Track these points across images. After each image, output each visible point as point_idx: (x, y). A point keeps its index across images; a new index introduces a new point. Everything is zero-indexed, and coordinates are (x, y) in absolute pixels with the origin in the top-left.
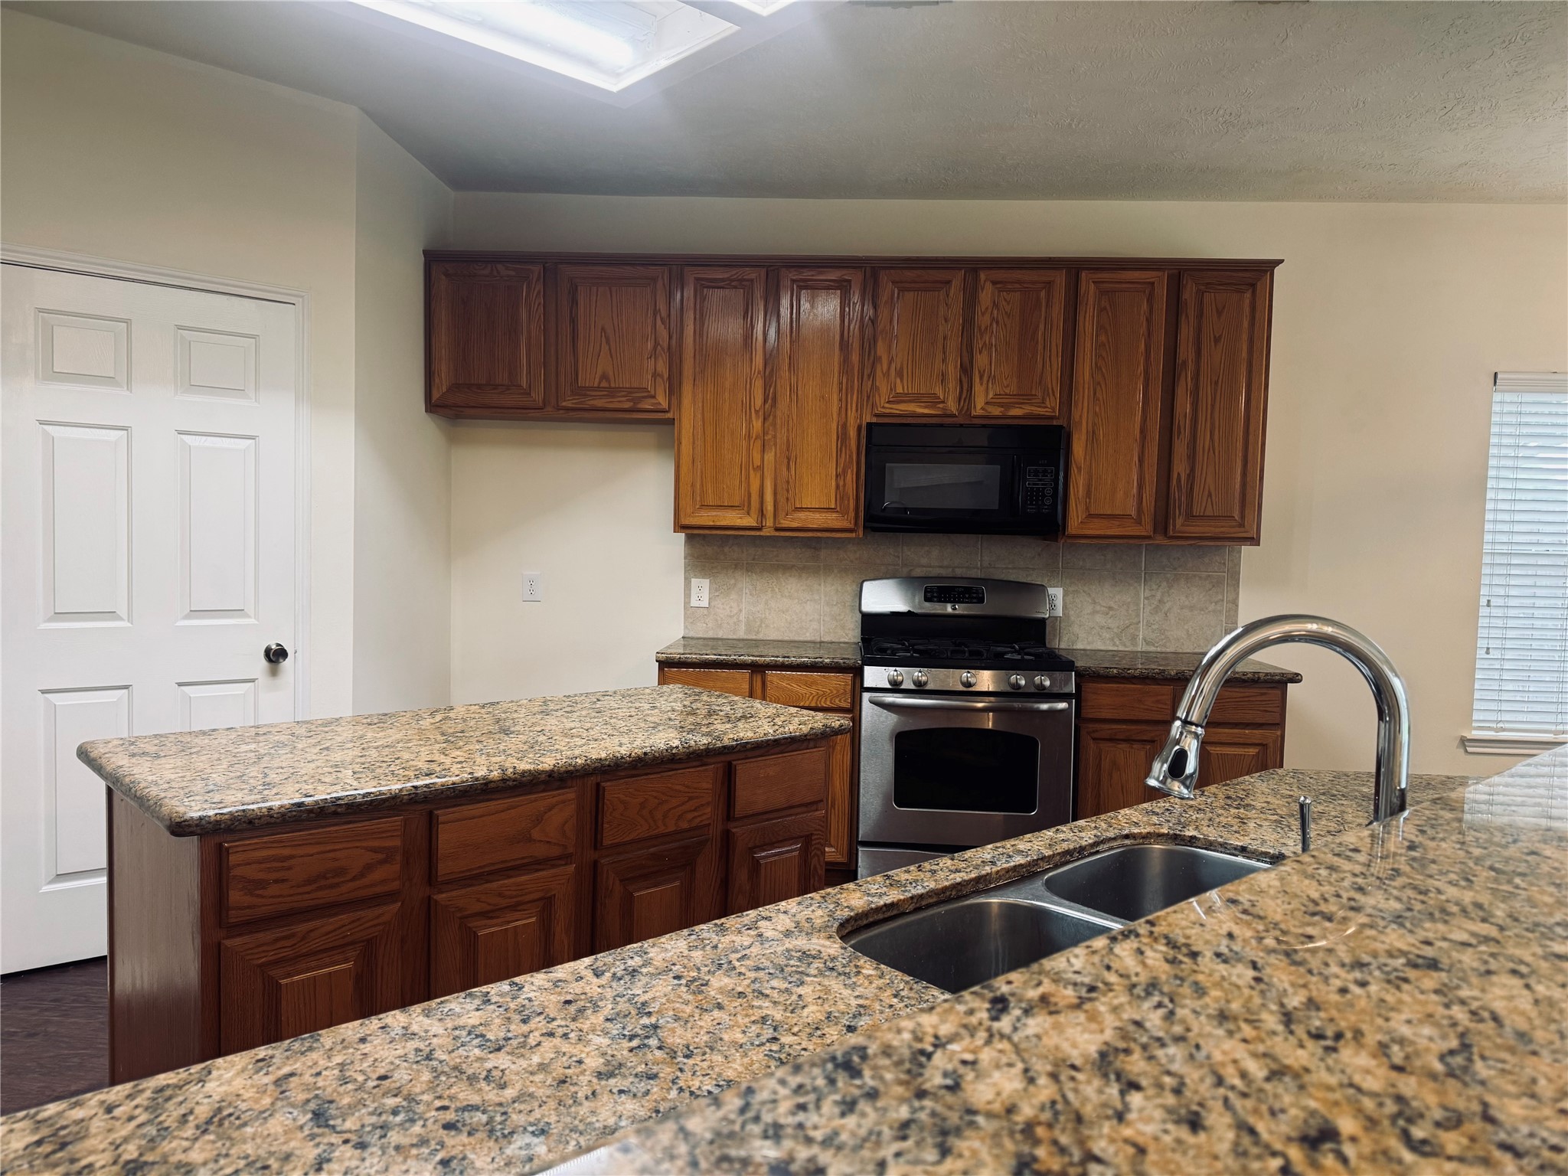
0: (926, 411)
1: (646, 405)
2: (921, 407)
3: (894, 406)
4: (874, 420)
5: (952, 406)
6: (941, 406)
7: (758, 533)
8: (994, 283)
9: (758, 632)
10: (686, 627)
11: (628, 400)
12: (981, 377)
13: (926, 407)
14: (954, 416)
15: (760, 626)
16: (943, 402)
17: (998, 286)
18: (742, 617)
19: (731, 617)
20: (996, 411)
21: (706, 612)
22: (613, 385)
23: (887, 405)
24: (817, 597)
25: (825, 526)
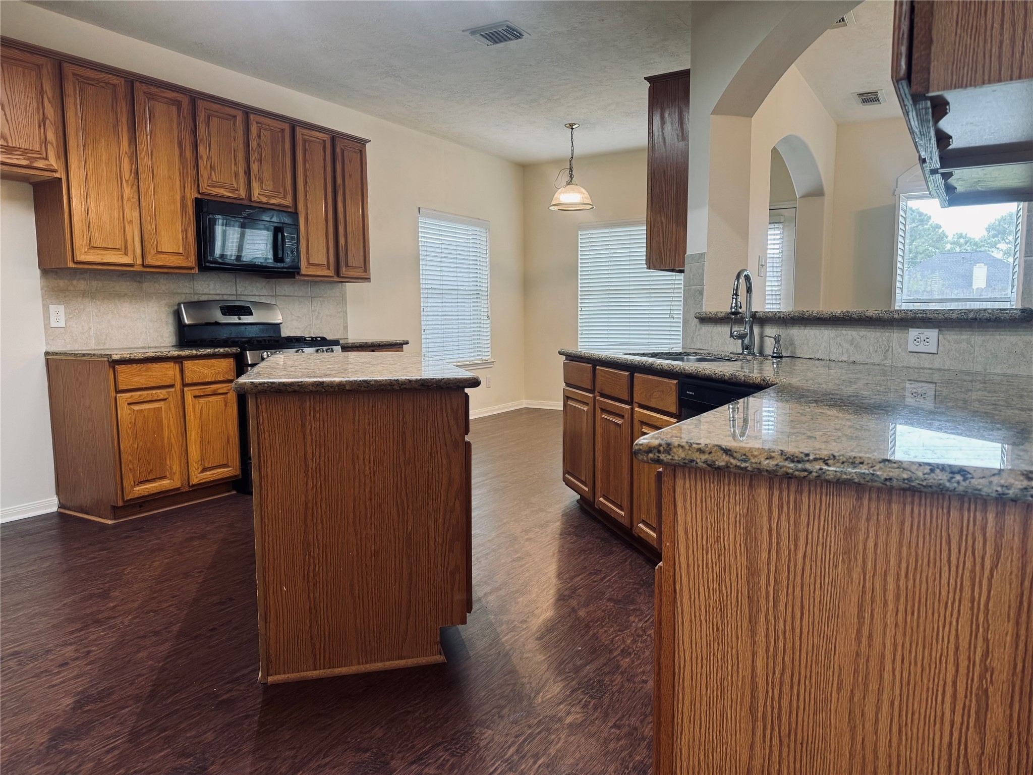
0: (230, 195)
1: (40, 164)
2: (226, 191)
3: (211, 189)
4: (199, 196)
5: (243, 193)
6: (237, 192)
7: (132, 269)
8: (257, 123)
9: (105, 344)
10: (47, 343)
11: (24, 159)
12: (255, 179)
13: (230, 192)
14: (242, 199)
15: (106, 339)
16: (237, 190)
17: (259, 125)
18: (92, 334)
19: (83, 333)
20: (264, 200)
21: (63, 330)
22: (10, 144)
23: (208, 188)
24: (143, 317)
25: (178, 265)
